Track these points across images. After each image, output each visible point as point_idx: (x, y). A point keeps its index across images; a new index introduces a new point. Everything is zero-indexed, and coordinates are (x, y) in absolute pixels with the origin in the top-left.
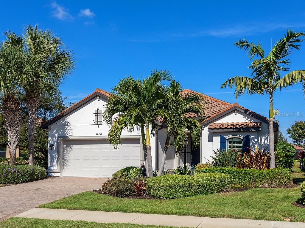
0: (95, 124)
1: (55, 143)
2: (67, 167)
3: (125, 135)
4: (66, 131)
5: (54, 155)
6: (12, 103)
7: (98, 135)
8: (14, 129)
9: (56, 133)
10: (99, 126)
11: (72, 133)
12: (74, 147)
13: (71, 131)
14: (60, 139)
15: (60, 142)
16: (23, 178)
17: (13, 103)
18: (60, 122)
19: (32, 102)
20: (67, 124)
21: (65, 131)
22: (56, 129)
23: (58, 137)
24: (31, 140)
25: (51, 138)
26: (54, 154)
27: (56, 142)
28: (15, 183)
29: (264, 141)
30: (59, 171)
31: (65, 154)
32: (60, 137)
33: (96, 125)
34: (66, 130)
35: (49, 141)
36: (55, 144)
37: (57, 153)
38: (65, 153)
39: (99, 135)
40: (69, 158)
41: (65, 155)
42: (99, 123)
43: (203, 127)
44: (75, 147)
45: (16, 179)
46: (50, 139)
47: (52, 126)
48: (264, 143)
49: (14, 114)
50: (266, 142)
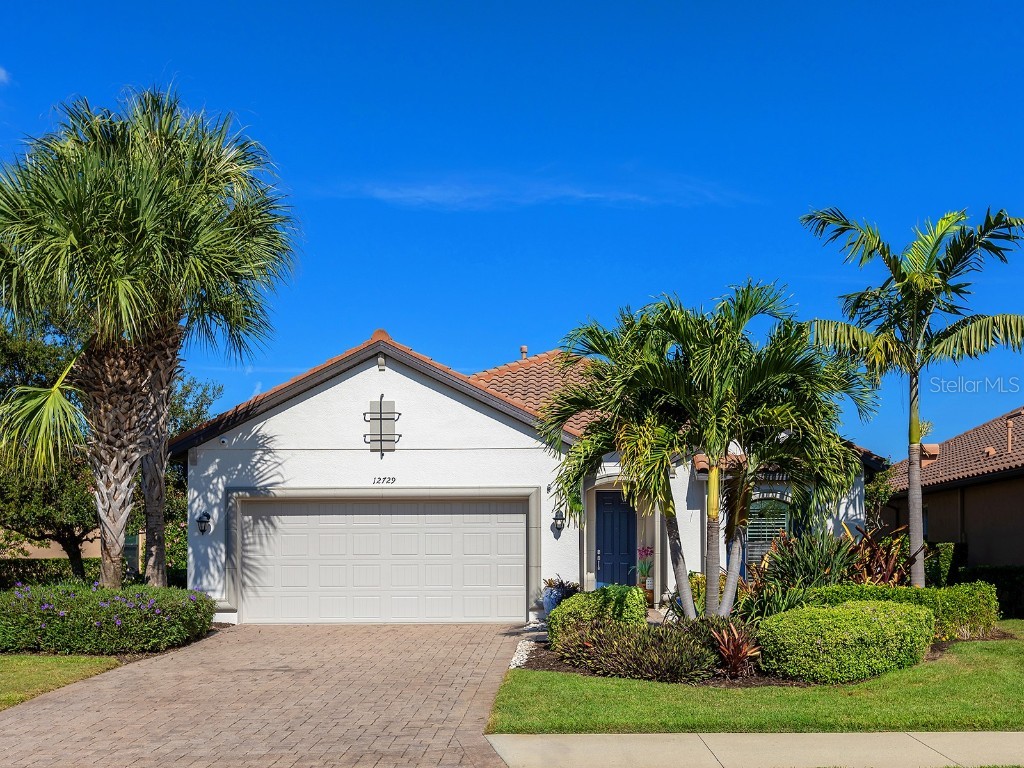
0: (368, 446)
1: (216, 511)
2: (256, 591)
3: (478, 485)
4: (258, 469)
5: (209, 550)
6: (122, 362)
7: (381, 485)
8: (125, 457)
9: (217, 474)
10: (383, 455)
11: (279, 473)
12: (285, 522)
13: (279, 469)
14: (234, 494)
15: (235, 505)
16: (172, 634)
17: (126, 364)
18: (234, 438)
19: (161, 365)
20: (260, 444)
21: (253, 467)
22: (217, 460)
23: (228, 490)
24: (155, 497)
25: (196, 494)
26: (212, 546)
27: (216, 504)
28: (150, 651)
29: (847, 508)
30: (233, 606)
31: (249, 548)
32: (237, 489)
33: (372, 450)
34: (259, 465)
35: (189, 503)
36: (215, 513)
37: (222, 546)
38: (250, 544)
39: (385, 485)
40: (263, 562)
41: (247, 551)
42: (385, 445)
43: (674, 465)
44: (288, 524)
45: (154, 637)
46: (192, 494)
47: (201, 452)
48: (846, 514)
49: (130, 401)
50: (851, 511)
